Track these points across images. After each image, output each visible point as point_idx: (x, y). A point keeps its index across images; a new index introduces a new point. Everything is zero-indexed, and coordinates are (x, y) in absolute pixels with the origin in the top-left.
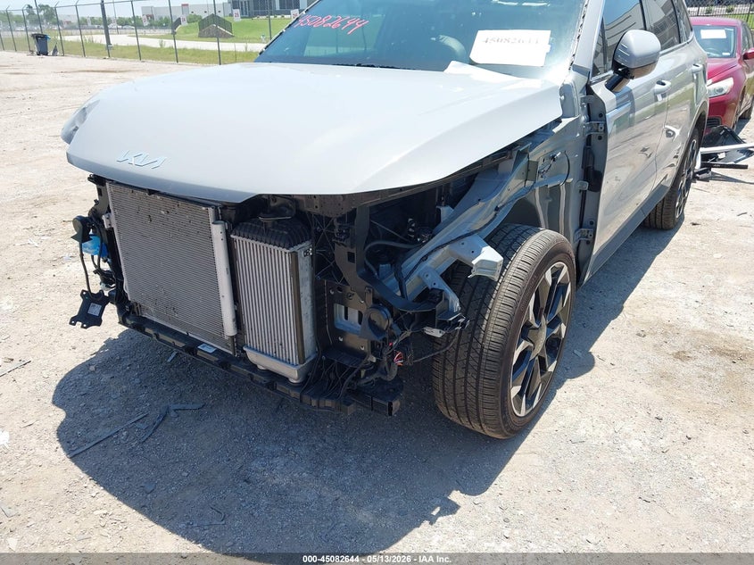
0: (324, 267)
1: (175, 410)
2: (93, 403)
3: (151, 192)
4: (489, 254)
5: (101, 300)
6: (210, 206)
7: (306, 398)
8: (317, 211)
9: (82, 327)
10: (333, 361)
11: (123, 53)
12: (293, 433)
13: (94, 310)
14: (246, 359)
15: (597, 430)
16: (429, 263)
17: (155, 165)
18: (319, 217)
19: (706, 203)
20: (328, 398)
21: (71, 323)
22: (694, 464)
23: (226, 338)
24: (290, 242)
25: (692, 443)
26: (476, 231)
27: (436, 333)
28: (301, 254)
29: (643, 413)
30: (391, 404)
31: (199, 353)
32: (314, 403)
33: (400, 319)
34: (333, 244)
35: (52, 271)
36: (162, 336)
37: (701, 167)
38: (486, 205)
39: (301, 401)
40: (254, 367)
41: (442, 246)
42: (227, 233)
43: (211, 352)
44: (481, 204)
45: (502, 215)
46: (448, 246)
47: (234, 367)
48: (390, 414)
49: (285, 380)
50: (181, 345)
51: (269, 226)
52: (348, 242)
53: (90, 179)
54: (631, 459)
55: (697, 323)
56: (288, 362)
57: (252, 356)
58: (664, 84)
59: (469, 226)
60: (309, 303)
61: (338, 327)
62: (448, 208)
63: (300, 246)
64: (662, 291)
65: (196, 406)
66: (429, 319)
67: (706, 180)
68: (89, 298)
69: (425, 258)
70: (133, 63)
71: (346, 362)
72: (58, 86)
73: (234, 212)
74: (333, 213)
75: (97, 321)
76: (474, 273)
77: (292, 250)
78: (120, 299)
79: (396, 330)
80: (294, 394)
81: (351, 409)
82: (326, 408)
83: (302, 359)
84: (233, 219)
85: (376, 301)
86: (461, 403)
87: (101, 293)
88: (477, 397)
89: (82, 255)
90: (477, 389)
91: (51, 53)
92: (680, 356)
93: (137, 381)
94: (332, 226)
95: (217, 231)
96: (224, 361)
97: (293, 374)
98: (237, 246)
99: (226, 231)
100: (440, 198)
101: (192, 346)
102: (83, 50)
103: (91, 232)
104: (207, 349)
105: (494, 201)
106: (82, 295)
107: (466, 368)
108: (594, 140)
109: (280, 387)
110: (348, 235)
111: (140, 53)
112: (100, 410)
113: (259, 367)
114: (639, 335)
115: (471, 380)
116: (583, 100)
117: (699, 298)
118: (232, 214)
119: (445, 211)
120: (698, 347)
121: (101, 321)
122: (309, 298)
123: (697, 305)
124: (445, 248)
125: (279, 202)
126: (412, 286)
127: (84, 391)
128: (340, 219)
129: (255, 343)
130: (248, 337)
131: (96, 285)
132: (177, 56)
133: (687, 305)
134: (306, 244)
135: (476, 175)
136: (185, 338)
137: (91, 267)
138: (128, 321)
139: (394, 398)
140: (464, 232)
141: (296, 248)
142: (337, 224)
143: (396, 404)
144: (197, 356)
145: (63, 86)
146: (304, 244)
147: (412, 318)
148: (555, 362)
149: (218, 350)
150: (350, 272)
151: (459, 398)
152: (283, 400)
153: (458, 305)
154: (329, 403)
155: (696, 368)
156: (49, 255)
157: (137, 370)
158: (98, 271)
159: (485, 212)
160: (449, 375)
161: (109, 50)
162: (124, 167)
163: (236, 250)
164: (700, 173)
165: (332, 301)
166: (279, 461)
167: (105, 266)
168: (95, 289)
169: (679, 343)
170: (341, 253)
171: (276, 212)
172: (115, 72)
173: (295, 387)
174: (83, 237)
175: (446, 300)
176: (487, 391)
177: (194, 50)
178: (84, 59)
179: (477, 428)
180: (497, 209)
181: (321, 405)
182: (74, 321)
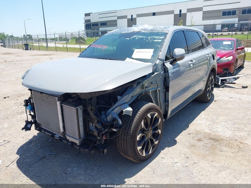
0: (85, 113)
1: (49, 155)
2: (26, 153)
3: (41, 93)
4: (130, 109)
5: (31, 123)
6: (56, 96)
7: (81, 149)
8: (83, 98)
9: (25, 131)
10: (88, 139)
11: (51, 49)
12: (81, 161)
13: (29, 126)
14: (66, 139)
15: (169, 161)
16: (114, 111)
17: (42, 86)
18: (83, 99)
19: (221, 94)
20: (87, 149)
21: (22, 130)
22: (194, 170)
23: (61, 133)
24: (76, 106)
25: (195, 164)
26: (126, 103)
27: (115, 130)
28: (79, 109)
29: (183, 156)
30: (103, 151)
31: (55, 137)
32: (83, 150)
33: (104, 126)
34: (87, 106)
35: (20, 116)
36: (46, 133)
37: (221, 83)
38: (129, 96)
39: (80, 150)
40: (68, 141)
41: (117, 107)
42: (61, 104)
43: (58, 137)
44: (127, 96)
45: (134, 99)
46: (119, 107)
47: (63, 141)
48: (104, 153)
49: (76, 144)
50: (50, 135)
51: (71, 101)
52: (90, 105)
53: (29, 89)
54: (176, 169)
55: (207, 131)
56: (76, 139)
57: (68, 138)
58: (193, 61)
59: (125, 101)
60: (82, 122)
61: (90, 129)
62: (120, 96)
63: (79, 107)
64: (199, 121)
65: (55, 154)
66: (112, 126)
67: (223, 87)
68: (28, 122)
69: (113, 110)
70: (53, 52)
71: (92, 139)
72: (30, 60)
73: (63, 98)
74: (86, 98)
75: (29, 129)
76: (124, 114)
77: (76, 108)
78: (35, 122)
79: (103, 129)
80: (78, 148)
81: (93, 152)
82: (86, 152)
83: (80, 138)
84: (63, 100)
85: (98, 121)
86: (124, 151)
87: (31, 121)
88: (127, 149)
89: (26, 110)
90: (126, 147)
91: (29, 49)
92: (199, 140)
93: (40, 147)
94: (87, 101)
95: (58, 103)
96: (61, 139)
97: (77, 142)
98: (63, 107)
99: (61, 103)
100: (118, 94)
101: (53, 135)
102: (39, 48)
103: (29, 104)
104: (57, 136)
105: (131, 95)
106: (26, 122)
107: (124, 141)
108: (167, 78)
109: (75, 146)
110: (90, 103)
111: (56, 49)
112: (28, 155)
113: (70, 141)
114: (189, 134)
115: (125, 144)
116: (162, 67)
117: (210, 123)
118: (62, 98)
119: (119, 97)
120: (205, 137)
121: (31, 129)
122: (82, 121)
123: (209, 125)
124: (118, 107)
125: (74, 95)
126: (109, 118)
127: (24, 149)
128: (89, 100)
129: (68, 134)
130: (67, 132)
131: (30, 119)
132: (67, 50)
133: (206, 126)
134: (81, 106)
135: (128, 87)
136: (51, 133)
137: (28, 113)
138: (37, 129)
139: (105, 149)
140: (123, 103)
141: (77, 107)
142: (88, 101)
143: (105, 151)
144: (54, 138)
145: (32, 60)
146: (80, 106)
147: (108, 126)
148: (158, 141)
149: (60, 137)
150: (92, 114)
151: (123, 149)
152: (80, 152)
153: (121, 122)
154: (87, 150)
155: (203, 144)
156: (20, 111)
157: (40, 144)
158: (30, 114)
159: (129, 97)
160: (120, 143)
161: (47, 48)
162: (35, 86)
163: (63, 108)
164: (221, 85)
165: (89, 121)
166: (76, 169)
167: (32, 114)
168: (29, 120)
169: (200, 136)
170: (89, 108)
171: (73, 98)
172: (48, 55)
173: (78, 146)
174: (26, 105)
175: (117, 121)
176: (129, 147)
177: (73, 48)
178: (39, 51)
179: (129, 158)
180: (132, 97)
181: (85, 151)
182: (23, 129)
